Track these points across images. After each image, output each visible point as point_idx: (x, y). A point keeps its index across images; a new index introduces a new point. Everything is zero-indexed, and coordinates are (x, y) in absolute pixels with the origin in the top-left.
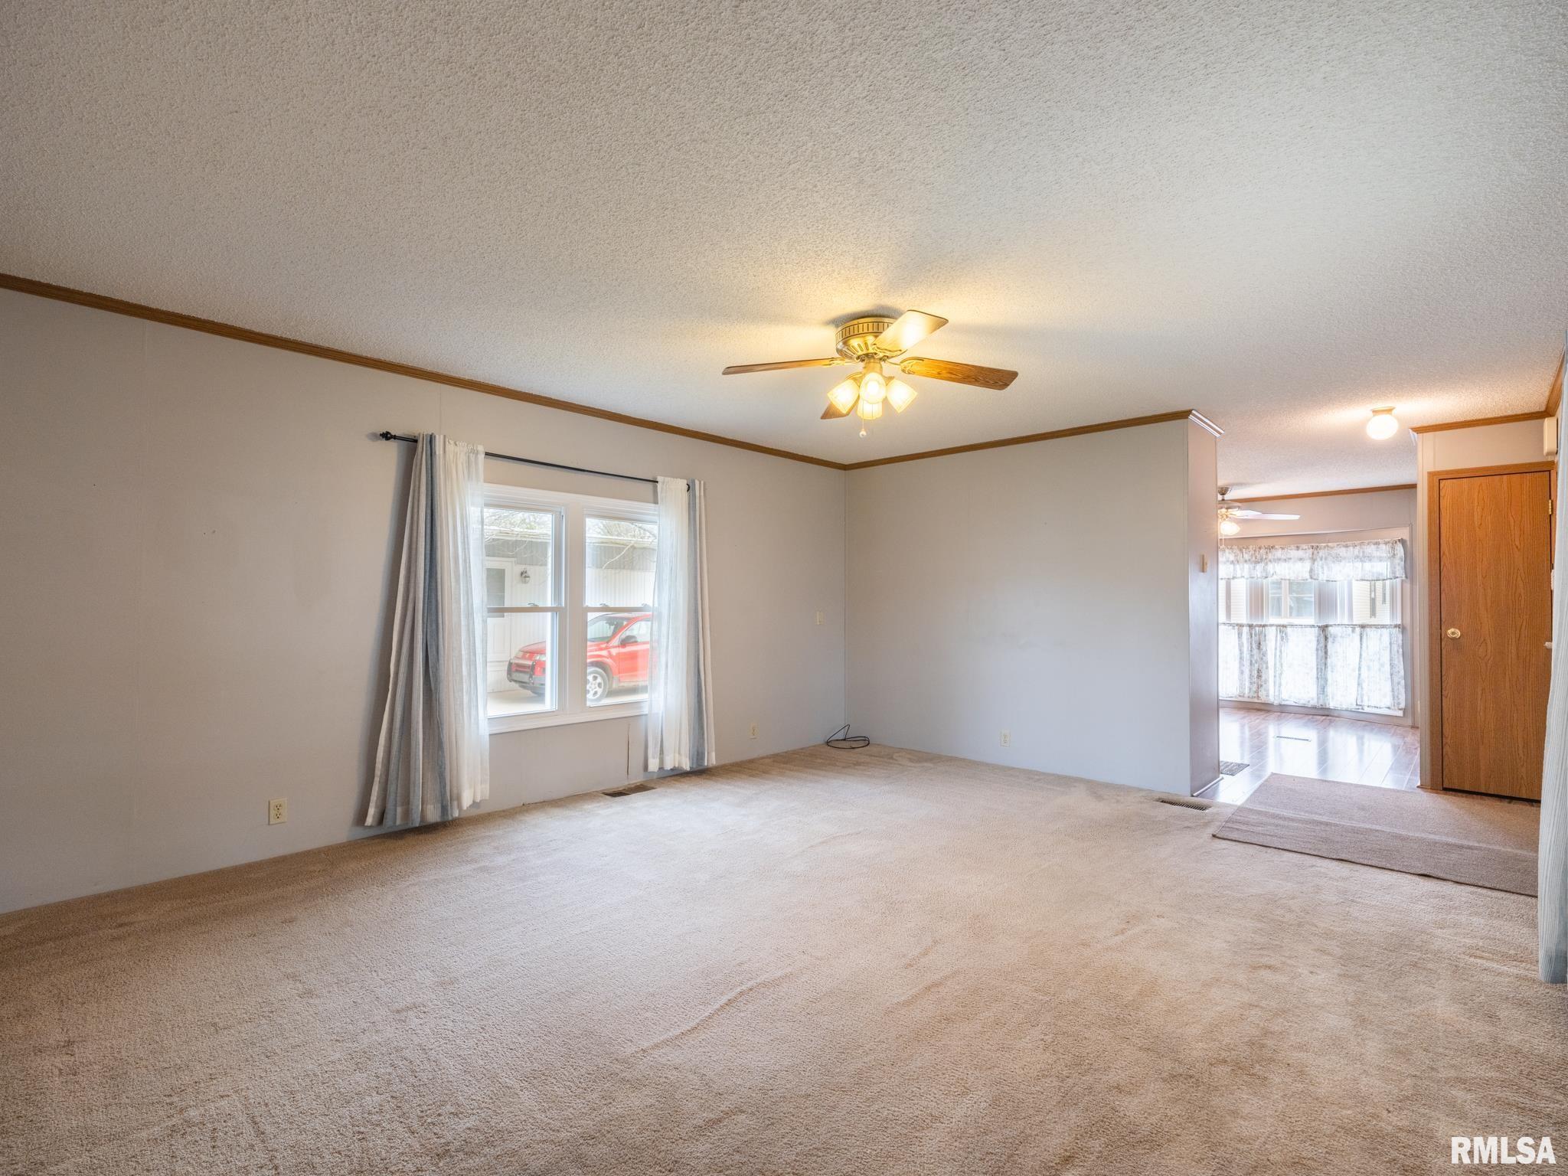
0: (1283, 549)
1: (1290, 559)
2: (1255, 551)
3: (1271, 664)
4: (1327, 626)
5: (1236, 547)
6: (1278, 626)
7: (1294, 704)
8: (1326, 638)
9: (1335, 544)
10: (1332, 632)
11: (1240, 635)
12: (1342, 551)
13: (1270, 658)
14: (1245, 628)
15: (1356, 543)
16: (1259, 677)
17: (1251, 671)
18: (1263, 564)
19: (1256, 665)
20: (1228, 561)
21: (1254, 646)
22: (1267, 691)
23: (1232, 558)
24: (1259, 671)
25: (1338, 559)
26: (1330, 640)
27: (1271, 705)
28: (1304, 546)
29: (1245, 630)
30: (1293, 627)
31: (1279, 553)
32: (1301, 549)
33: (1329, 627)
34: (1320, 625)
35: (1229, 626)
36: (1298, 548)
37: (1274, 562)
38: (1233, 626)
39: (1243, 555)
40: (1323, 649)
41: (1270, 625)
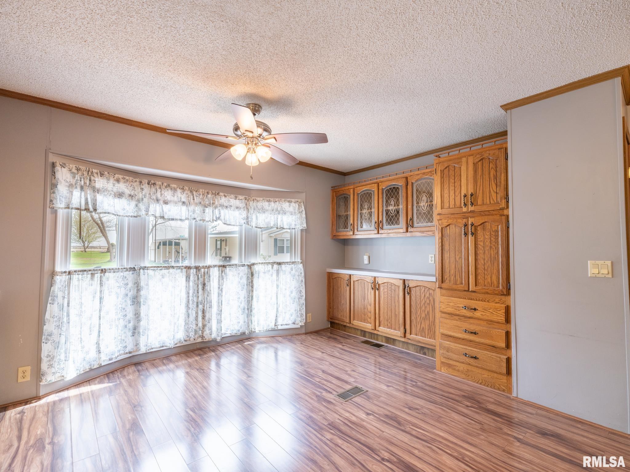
0: (225, 196)
1: (231, 206)
2: (204, 194)
3: (214, 303)
4: (253, 264)
5: (187, 188)
6: (220, 266)
7: (230, 335)
8: (252, 275)
9: (261, 199)
10: (257, 269)
11: (188, 277)
12: (266, 204)
13: (214, 297)
14: (192, 270)
15: (277, 199)
16: (204, 317)
17: (197, 313)
18: (211, 209)
19: (201, 306)
20: (180, 201)
21: (200, 287)
22: (211, 329)
24: (203, 312)
25: (264, 211)
26: (256, 276)
27: (215, 340)
28: (240, 197)
29: (193, 271)
30: (230, 266)
31: (223, 200)
32: (238, 199)
33: (255, 265)
34: (249, 264)
35: (177, 269)
36: (236, 198)
37: (219, 208)
38: (181, 269)
39: (193, 197)
40: (251, 284)
41: (214, 266)
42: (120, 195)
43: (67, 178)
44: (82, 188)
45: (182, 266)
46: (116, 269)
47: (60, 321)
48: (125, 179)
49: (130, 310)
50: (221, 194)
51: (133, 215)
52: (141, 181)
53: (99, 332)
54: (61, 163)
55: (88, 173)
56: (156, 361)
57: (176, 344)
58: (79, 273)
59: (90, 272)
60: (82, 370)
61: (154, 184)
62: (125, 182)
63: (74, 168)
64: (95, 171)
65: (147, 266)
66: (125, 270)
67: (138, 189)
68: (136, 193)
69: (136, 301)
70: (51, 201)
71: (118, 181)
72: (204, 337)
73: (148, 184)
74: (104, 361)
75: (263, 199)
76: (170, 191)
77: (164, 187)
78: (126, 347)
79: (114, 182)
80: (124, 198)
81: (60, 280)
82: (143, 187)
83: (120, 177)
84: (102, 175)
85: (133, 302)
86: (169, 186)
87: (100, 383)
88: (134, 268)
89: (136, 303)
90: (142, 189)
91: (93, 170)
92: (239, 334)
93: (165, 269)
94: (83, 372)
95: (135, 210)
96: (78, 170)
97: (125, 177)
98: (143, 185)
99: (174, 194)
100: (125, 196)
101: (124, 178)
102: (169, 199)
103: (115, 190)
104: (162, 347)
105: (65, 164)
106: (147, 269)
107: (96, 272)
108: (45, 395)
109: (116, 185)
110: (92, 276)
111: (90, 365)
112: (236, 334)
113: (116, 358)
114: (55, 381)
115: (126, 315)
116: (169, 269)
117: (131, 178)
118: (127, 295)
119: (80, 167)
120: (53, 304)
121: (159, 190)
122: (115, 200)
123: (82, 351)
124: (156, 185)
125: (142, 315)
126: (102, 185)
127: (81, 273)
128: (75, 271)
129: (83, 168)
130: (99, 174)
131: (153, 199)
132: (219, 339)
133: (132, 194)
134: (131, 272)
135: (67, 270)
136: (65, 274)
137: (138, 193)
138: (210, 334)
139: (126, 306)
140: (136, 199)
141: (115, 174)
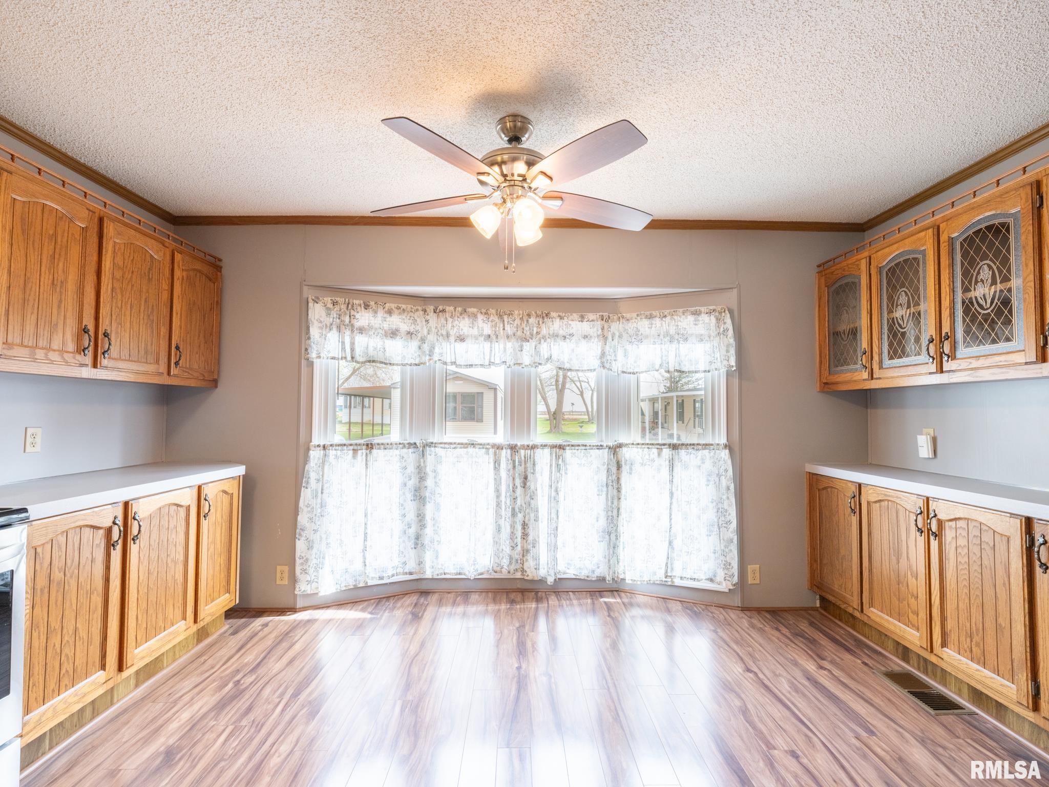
0: (561, 318)
1: (572, 335)
2: (522, 319)
3: (543, 512)
4: (620, 446)
5: (493, 311)
6: (553, 447)
7: (574, 577)
8: (619, 467)
9: (634, 315)
10: (627, 456)
11: (497, 463)
12: (643, 325)
13: (542, 502)
14: (504, 450)
15: (666, 312)
16: (525, 535)
17: (513, 527)
18: (533, 343)
19: (520, 516)
20: (481, 335)
21: (518, 482)
22: (536, 559)
23: (487, 329)
24: (524, 525)
25: (638, 337)
26: (625, 469)
27: (542, 581)
28: (591, 316)
29: (505, 454)
30: (573, 448)
31: (556, 325)
32: (586, 320)
33: (623, 448)
34: (611, 444)
35: (480, 448)
36: (582, 319)
37: (549, 340)
38: (486, 448)
39: (504, 326)
40: (614, 484)
41: (541, 446)
42: (393, 334)
43: (321, 316)
44: (339, 328)
45: (488, 444)
46: (388, 444)
47: (313, 511)
48: (400, 308)
49: (411, 507)
50: (553, 314)
51: (414, 362)
52: (425, 310)
53: (366, 534)
54: (313, 298)
55: (348, 307)
56: (449, 595)
57: (481, 574)
58: (337, 448)
59: (351, 448)
60: (343, 585)
61: (443, 311)
62: (400, 314)
63: (330, 301)
64: (356, 302)
65: (435, 441)
66: (401, 446)
67: (421, 321)
68: (418, 328)
69: (420, 496)
70: (306, 350)
71: (390, 312)
72: (526, 571)
73: (435, 312)
74: (373, 578)
75: (638, 315)
76: (467, 319)
77: (459, 315)
78: (405, 563)
79: (386, 315)
80: (398, 337)
81: (315, 455)
82: (428, 317)
83: (393, 306)
84: (367, 307)
85: (415, 495)
86: (466, 311)
87: (363, 610)
88: (415, 444)
89: (418, 498)
90: (427, 321)
91: (355, 301)
92: (593, 579)
93: (461, 448)
94: (344, 589)
95: (416, 355)
96: (334, 303)
97: (400, 305)
98: (428, 315)
99: (473, 324)
100: (399, 334)
101: (398, 308)
102: (466, 333)
103: (386, 326)
104: (460, 574)
105: (318, 298)
106: (435, 447)
107: (359, 447)
108: (303, 608)
109: (388, 320)
110: (354, 453)
111: (356, 581)
112: (588, 577)
113: (389, 577)
114: (312, 592)
115: (404, 515)
116: (467, 447)
117: (409, 306)
118: (405, 485)
119: (337, 299)
120: (307, 488)
121: (450, 320)
122: (386, 341)
123: (343, 558)
124: (445, 312)
125: (428, 517)
126: (367, 321)
127: (340, 448)
128: (331, 445)
129: (340, 300)
130: (363, 306)
131: (442, 335)
132: (550, 580)
133: (412, 331)
134: (411, 450)
135: (322, 444)
136: (319, 448)
137: (422, 327)
138: (536, 569)
139: (405, 501)
140: (419, 338)
141: (385, 304)
